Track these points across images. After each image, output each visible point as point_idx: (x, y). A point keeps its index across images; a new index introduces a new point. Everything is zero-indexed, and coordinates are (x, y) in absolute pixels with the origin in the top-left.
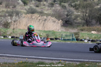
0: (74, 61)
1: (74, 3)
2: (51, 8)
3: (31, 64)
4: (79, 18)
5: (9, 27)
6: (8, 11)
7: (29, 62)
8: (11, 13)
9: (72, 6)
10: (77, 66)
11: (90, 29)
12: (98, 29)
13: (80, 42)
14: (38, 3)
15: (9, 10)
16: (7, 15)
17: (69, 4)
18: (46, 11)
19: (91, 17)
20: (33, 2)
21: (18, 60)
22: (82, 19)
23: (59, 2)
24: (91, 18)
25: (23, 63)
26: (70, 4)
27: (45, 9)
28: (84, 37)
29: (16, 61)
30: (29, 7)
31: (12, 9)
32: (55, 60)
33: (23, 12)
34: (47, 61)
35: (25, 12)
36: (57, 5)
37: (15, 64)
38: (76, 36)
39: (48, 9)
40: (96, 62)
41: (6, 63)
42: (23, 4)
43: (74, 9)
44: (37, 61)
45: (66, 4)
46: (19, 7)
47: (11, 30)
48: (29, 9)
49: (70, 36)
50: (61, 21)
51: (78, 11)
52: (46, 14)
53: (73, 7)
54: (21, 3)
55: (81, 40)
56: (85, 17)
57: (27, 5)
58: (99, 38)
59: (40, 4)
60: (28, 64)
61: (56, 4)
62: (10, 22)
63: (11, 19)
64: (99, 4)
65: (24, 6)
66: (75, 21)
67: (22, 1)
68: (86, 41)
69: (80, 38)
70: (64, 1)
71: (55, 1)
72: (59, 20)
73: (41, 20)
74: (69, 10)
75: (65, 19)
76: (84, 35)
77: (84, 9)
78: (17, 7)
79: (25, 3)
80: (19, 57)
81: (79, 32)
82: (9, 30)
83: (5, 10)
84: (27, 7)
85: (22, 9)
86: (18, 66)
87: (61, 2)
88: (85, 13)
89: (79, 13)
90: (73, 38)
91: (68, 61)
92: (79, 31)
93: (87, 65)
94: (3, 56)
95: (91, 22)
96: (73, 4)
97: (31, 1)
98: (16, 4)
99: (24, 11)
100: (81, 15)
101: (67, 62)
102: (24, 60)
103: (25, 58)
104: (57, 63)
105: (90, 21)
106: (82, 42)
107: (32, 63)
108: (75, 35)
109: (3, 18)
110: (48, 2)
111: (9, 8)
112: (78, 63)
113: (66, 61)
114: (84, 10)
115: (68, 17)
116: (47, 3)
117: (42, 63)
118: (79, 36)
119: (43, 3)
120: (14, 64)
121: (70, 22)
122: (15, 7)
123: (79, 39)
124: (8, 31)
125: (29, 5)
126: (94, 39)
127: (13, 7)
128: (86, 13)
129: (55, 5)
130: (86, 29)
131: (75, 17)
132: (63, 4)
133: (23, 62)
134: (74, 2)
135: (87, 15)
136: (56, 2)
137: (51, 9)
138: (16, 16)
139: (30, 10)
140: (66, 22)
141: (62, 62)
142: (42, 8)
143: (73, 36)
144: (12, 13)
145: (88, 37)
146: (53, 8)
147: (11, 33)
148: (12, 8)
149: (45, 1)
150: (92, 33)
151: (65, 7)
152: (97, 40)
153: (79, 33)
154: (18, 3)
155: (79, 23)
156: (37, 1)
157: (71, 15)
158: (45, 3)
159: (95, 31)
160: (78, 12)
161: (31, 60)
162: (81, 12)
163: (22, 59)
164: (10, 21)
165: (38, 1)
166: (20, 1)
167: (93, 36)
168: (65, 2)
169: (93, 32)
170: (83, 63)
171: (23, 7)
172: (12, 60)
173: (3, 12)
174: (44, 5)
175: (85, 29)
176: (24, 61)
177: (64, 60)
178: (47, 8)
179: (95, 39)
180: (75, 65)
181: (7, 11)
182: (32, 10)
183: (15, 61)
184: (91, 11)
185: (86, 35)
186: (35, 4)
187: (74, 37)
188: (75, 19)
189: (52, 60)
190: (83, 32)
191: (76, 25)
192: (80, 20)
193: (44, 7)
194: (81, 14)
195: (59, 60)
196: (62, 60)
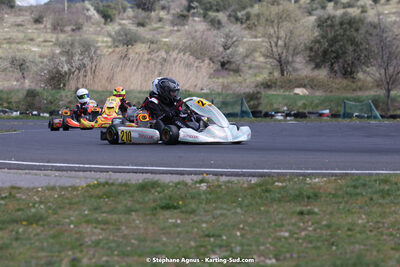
0: (244, 175)
1: (244, 12)
2: (179, 27)
3: (124, 188)
4: (257, 54)
5: (64, 85)
6: (60, 39)
7: (117, 182)
8: (68, 47)
9: (237, 19)
10: (252, 187)
11: (290, 81)
12: (312, 80)
13: (264, 119)
14: (142, 14)
15: (62, 37)
16: (58, 51)
17: (230, 16)
18: (166, 37)
19: (291, 48)
20: (130, 12)
21: (86, 178)
22: (266, 56)
23: (202, 11)
24: (291, 52)
25: (101, 187)
26: (233, 14)
27: (162, 32)
28: (275, 106)
29: (81, 181)
30: (117, 28)
31: (71, 36)
32: (190, 173)
33: (103, 42)
34: (166, 179)
35: (107, 42)
36: (197, 19)
37: (78, 190)
38: (252, 103)
39: (171, 32)
40: (305, 176)
41: (53, 188)
42: (103, 20)
43: (245, 28)
44: (139, 178)
45: (222, 16)
46: (91, 29)
47: (69, 94)
48: (118, 33)
49: (235, 103)
50: (207, 61)
51: (254, 33)
52: (165, 43)
53: (242, 23)
54: (97, 16)
55: (267, 115)
56: (275, 49)
57: (111, 21)
58: (317, 106)
59: (149, 18)
60: (114, 188)
61: (194, 15)
62: (66, 73)
63: (69, 62)
64: (314, 12)
65: (105, 24)
66: (248, 61)
67: (98, 11)
68: (279, 117)
69: (263, 108)
70: (215, 8)
71: (189, 8)
72: (203, 61)
73: (152, 63)
74: (230, 31)
75: (220, 58)
76: (274, 101)
77: (273, 27)
78: (85, 28)
79: (107, 17)
80: (90, 170)
81: (258, 93)
82: (63, 93)
83: (52, 37)
84: (113, 28)
85: (98, 34)
86: (86, 194)
87: (206, 9)
88: (275, 40)
89: (259, 40)
90: (244, 109)
91: (227, 174)
92: (258, 89)
93: (280, 184)
94: (45, 168)
95: (293, 61)
96: (239, 14)
97: (125, 10)
98: (80, 21)
99: (105, 39)
100: (264, 44)
101: (224, 179)
102: (103, 177)
103: (107, 171)
104: (196, 182)
105: (290, 59)
106: (268, 119)
107: (126, 185)
108: (248, 102)
109: (45, 60)
110: (172, 11)
111: (62, 31)
112: (254, 180)
113: (222, 174)
114: (272, 31)
115: (228, 51)
116: (168, 12)
117: (155, 185)
118: (259, 104)
119: (158, 14)
120: (75, 188)
121: (233, 66)
122: (79, 28)
123: (261, 112)
124: (61, 96)
125: (118, 20)
126: (301, 111)
127: (73, 30)
128: (278, 38)
129: (191, 18)
130: (278, 83)
131: (247, 50)
132: (212, 14)
133: (99, 184)
134: (244, 8)
135: (280, 43)
136: (192, 11)
137: (178, 31)
138: (81, 55)
139: (121, 36)
140: (223, 65)
141: (211, 178)
142: (155, 30)
143: (242, 104)
144: (72, 45)
145: (286, 105)
146: (187, 27)
147: (70, 102)
148: (70, 33)
149: (163, 8)
150: (296, 94)
151: (219, 22)
152: (310, 113)
153: (259, 95)
154: (89, 18)
155: (258, 67)
156: (140, 10)
157: (237, 46)
158: (162, 14)
159: (304, 86)
160: (256, 37)
161: (121, 178)
162: (263, 36)
163: (98, 175)
164: (66, 68)
165: (143, 9)
166: (92, 12)
167: (300, 103)
168: (218, 11)
169: (298, 91)
170: (267, 178)
171: (102, 28)
172: (70, 177)
173: (47, 44)
174: (160, 20)
175: (275, 83)
176: (102, 180)
177: (215, 174)
178: (168, 28)
179: (306, 111)
180: (245, 185)
181: (57, 39)
182: (126, 35)
183: (78, 181)
184: (291, 32)
185: (280, 99)
186: (135, 17)
187: (246, 107)
188: (247, 56)
189: (182, 173)
190: (271, 92)
191: (250, 72)
192: (262, 59)
193: (159, 25)
194: (263, 41)
195: (202, 173)
196: (208, 173)
